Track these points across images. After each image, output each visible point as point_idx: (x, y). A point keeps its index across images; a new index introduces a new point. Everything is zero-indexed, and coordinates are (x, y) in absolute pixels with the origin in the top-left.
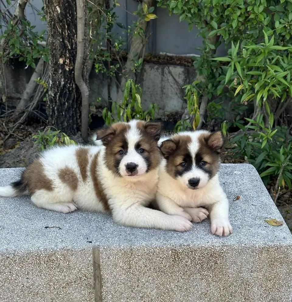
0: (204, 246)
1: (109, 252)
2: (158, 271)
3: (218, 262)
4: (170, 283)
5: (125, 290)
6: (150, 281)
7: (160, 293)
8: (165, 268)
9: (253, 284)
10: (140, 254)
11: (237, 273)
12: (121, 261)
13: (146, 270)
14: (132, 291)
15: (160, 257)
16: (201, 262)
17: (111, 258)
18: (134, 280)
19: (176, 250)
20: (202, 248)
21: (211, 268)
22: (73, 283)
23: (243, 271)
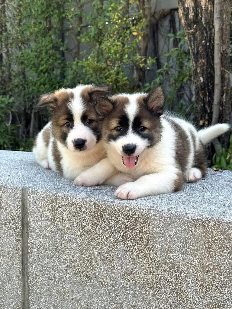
0: (129, 206)
1: (36, 195)
2: (81, 228)
3: (143, 231)
4: (93, 248)
5: (50, 247)
6: (73, 240)
7: (83, 259)
8: (88, 227)
9: (186, 272)
10: (64, 204)
11: (166, 252)
12: (46, 209)
13: (69, 226)
14: (56, 249)
15: (83, 212)
16: (125, 226)
17: (38, 204)
18: (57, 235)
19: (99, 206)
20: (126, 208)
21: (136, 238)
22: (3, 225)
23: (173, 250)
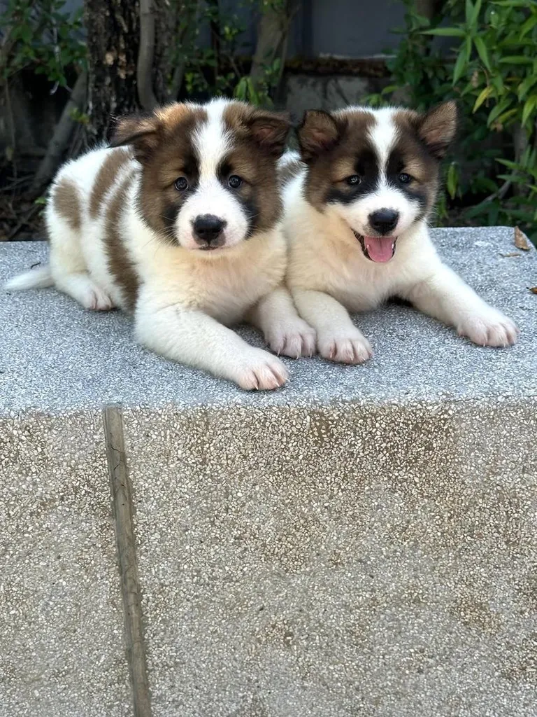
0: (396, 402)
1: (147, 420)
2: (277, 469)
3: (435, 445)
4: (310, 501)
5: (195, 520)
6: (258, 496)
7: (284, 528)
8: (295, 462)
9: (529, 503)
10: (228, 425)
11: (485, 475)
12: (179, 444)
13: (247, 468)
14: (213, 523)
15: (282, 434)
16: (389, 445)
17: (154, 437)
18: (215, 492)
19: (322, 415)
20: (390, 408)
21: (416, 461)
22: (57, 503)
23: (500, 469)
